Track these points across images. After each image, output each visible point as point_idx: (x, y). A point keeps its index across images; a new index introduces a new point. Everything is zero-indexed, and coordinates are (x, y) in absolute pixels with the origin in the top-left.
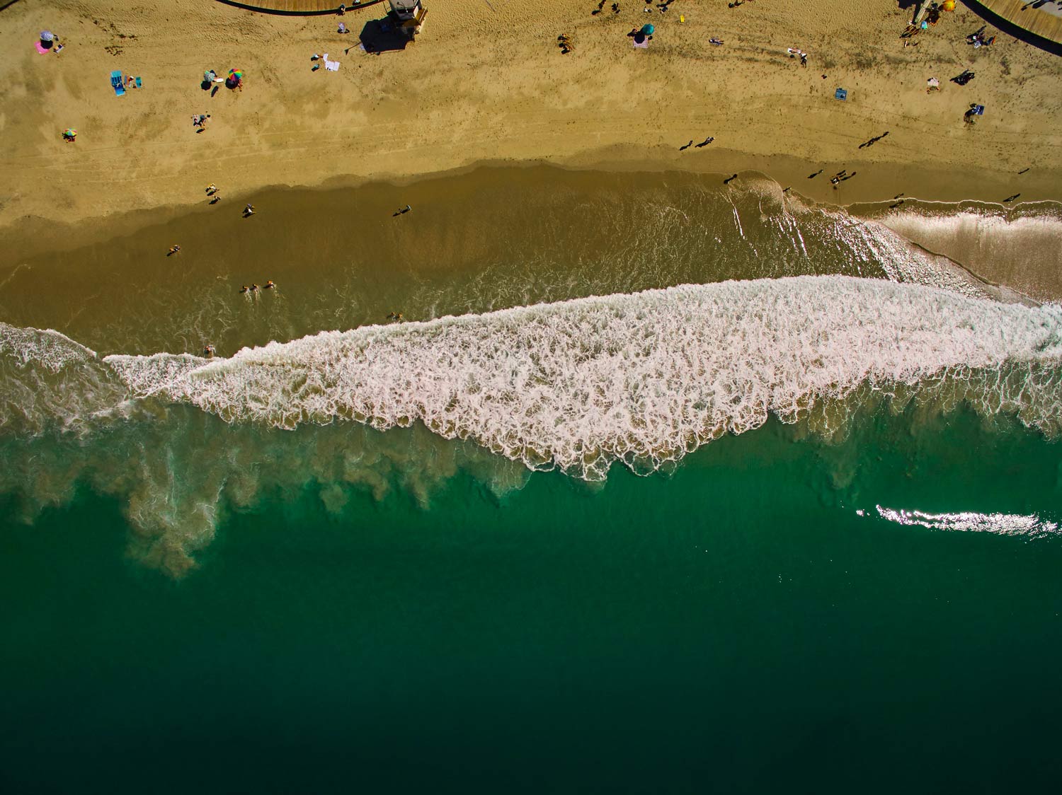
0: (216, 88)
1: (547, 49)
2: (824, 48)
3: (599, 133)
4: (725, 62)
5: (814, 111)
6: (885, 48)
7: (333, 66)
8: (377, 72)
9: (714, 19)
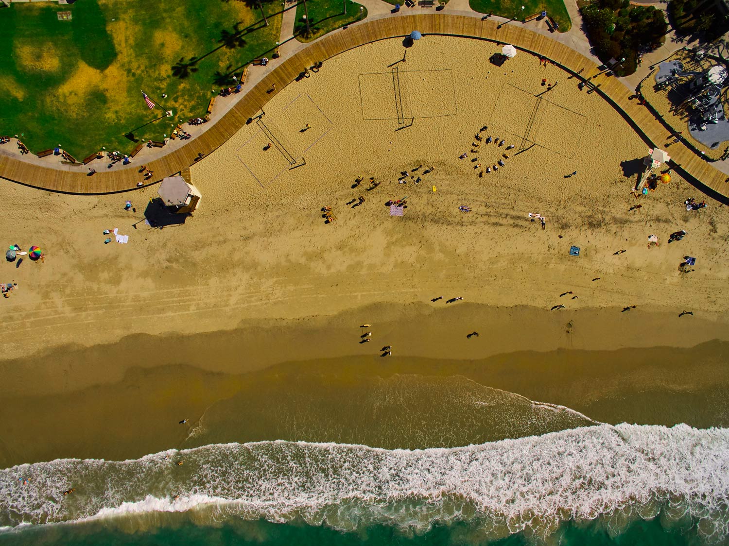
0: (21, 261)
1: (311, 219)
2: (561, 212)
3: (360, 294)
4: (472, 227)
5: (551, 266)
6: (613, 211)
7: (123, 239)
8: (161, 244)
9: (463, 188)
